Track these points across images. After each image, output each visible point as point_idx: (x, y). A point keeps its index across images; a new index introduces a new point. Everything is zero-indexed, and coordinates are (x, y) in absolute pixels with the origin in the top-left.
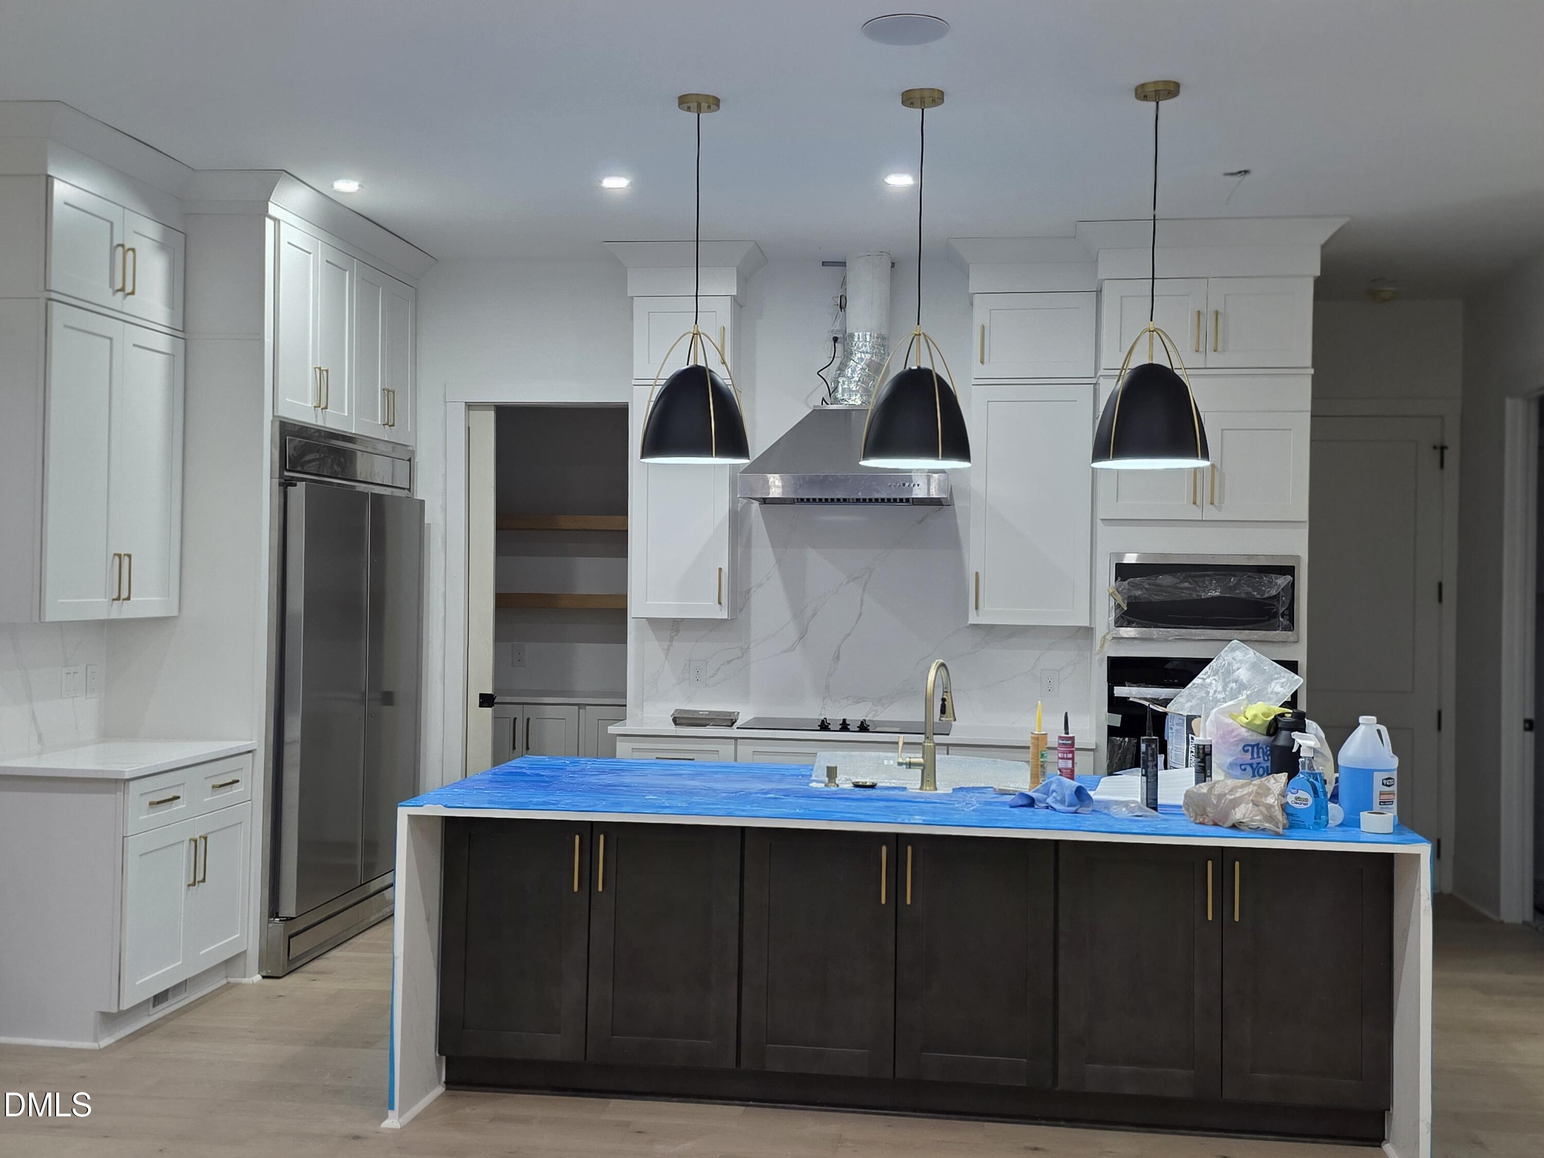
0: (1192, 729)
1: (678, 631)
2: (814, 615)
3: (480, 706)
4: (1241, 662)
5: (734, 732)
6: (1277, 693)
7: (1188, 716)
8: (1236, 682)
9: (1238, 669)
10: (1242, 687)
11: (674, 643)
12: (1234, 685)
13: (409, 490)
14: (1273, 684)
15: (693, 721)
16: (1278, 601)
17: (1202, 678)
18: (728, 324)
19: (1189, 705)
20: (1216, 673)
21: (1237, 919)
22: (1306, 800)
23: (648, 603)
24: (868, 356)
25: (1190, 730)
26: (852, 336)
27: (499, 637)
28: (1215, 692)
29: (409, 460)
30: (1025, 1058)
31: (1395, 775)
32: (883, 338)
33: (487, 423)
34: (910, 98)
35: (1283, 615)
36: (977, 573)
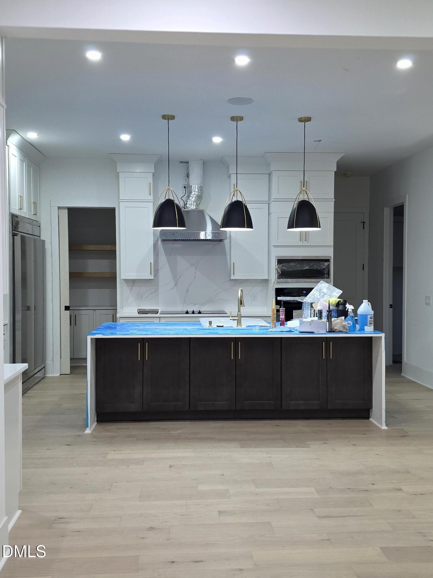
0: (313, 306)
1: (134, 283)
2: (180, 277)
3: (65, 310)
4: (324, 287)
5: (158, 315)
6: (335, 296)
7: (311, 303)
8: (323, 293)
9: (323, 289)
10: (325, 294)
11: (133, 288)
12: (322, 294)
13: (40, 237)
14: (334, 293)
15: (144, 312)
16: (325, 270)
17: (313, 292)
18: (151, 182)
19: (310, 300)
20: (317, 290)
21: (331, 358)
22: (351, 323)
23: (126, 274)
24: (197, 193)
25: (312, 307)
26: (191, 186)
27: (71, 287)
28: (317, 296)
29: (39, 226)
30: (273, 401)
31: (373, 316)
32: (202, 187)
33: (65, 214)
34: (233, 119)
35: (326, 274)
36: (234, 263)
